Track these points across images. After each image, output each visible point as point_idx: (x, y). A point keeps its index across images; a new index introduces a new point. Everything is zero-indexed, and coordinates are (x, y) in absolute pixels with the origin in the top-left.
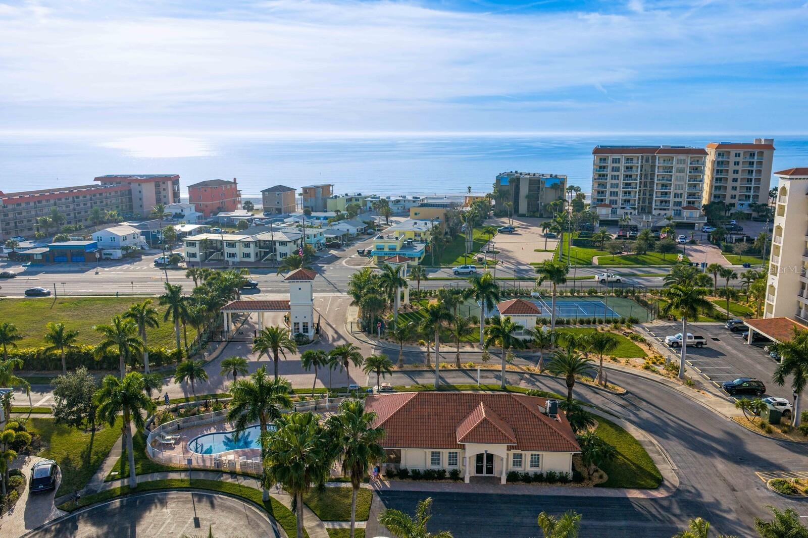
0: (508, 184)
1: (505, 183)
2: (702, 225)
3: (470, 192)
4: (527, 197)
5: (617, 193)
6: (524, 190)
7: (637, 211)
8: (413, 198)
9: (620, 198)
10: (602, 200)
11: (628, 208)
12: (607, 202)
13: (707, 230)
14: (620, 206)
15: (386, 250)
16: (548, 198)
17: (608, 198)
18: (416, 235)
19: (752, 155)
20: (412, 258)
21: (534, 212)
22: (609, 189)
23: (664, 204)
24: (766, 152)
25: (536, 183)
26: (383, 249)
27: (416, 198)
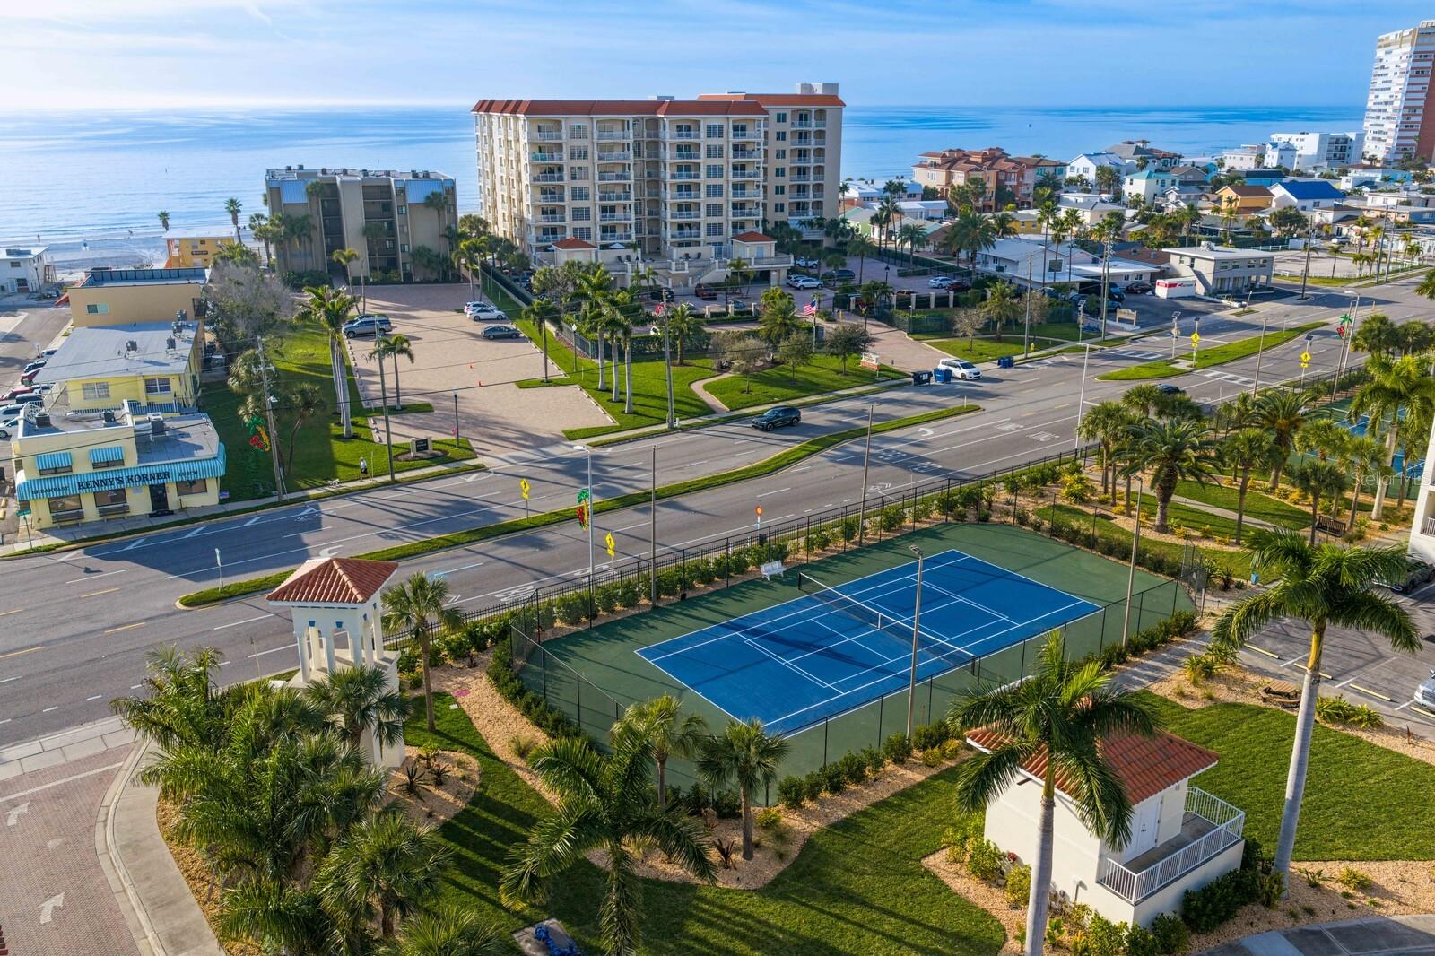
0: (305, 200)
1: (295, 197)
2: (784, 273)
3: (166, 225)
4: (366, 231)
5: (588, 210)
6: (353, 216)
7: (639, 251)
8: (9, 252)
9: (596, 221)
10: (554, 231)
11: (617, 246)
12: (569, 235)
13: (806, 284)
14: (600, 242)
15: (83, 468)
16: (419, 232)
17: (570, 224)
18: (150, 387)
19: (803, 117)
20: (193, 483)
21: (385, 271)
22: (569, 203)
23: (687, 231)
24: (829, 109)
25: (379, 194)
26: (70, 469)
27: (19, 253)
